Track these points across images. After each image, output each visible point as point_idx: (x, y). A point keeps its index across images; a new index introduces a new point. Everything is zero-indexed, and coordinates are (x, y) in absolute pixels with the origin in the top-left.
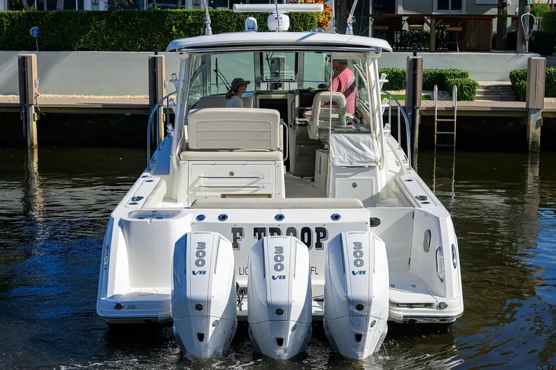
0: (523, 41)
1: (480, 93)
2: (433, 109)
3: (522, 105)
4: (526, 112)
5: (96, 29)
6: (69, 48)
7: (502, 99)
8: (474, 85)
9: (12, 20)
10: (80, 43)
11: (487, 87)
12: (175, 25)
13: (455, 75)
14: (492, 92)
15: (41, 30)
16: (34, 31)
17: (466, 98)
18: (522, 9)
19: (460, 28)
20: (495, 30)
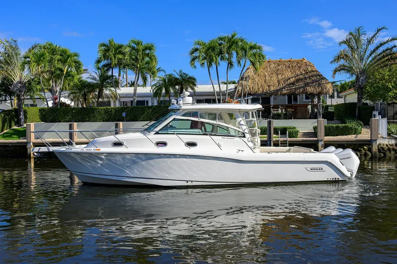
0: (320, 114)
1: (301, 135)
2: (278, 141)
3: (316, 139)
4: (318, 141)
5: (147, 113)
6: (137, 121)
7: (310, 137)
8: (298, 131)
9: (116, 110)
10: (141, 118)
11: (304, 133)
13: (291, 128)
14: (305, 135)
15: (127, 114)
16: (124, 114)
17: (294, 137)
18: (319, 102)
19: (294, 110)
20: (310, 111)
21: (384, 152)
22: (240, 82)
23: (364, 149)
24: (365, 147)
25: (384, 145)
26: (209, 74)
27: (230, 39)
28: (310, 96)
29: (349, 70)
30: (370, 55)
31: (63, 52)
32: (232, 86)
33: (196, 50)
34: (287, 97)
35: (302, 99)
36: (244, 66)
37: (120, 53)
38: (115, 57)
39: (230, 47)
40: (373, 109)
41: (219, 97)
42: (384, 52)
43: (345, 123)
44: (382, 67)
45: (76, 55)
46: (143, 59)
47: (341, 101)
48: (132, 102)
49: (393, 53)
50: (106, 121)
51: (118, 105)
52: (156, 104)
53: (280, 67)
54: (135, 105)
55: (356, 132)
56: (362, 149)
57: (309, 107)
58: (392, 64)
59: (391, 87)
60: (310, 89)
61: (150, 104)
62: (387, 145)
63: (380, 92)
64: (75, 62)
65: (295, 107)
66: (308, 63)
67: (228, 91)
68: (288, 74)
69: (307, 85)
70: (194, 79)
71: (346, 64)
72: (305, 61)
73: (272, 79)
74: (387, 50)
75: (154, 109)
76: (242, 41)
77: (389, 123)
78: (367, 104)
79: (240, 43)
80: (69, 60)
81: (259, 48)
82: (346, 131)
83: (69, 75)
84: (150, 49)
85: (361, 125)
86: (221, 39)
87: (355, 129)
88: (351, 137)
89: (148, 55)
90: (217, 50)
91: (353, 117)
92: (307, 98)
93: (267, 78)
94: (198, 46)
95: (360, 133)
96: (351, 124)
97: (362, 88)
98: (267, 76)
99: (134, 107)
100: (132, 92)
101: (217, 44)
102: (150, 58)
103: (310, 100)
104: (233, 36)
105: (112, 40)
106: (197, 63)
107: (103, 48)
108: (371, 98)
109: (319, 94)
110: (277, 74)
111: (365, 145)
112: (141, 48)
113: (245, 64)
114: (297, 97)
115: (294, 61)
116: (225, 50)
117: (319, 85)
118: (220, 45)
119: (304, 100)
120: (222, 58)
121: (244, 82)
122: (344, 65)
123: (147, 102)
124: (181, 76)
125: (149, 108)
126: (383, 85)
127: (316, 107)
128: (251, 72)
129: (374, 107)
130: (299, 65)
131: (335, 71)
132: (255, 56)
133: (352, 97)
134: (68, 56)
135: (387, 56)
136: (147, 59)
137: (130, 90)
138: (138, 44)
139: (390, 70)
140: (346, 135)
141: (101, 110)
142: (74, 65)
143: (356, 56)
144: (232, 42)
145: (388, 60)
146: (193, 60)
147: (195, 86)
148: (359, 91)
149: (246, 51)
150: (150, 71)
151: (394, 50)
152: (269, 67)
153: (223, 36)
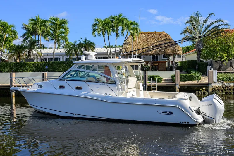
0: (174, 67)
1: (163, 81)
2: (151, 85)
3: (175, 83)
4: (175, 85)
5: (63, 66)
6: (56, 71)
7: (169, 82)
8: (162, 78)
9: (41, 64)
10: (58, 70)
11: (165, 79)
13: (157, 77)
16: (47, 67)
17: (159, 82)
18: (173, 60)
19: (158, 65)
20: (167, 66)
21: (215, 91)
22: (124, 46)
23: (203, 90)
24: (204, 89)
25: (215, 87)
26: (105, 40)
27: (118, 18)
28: (166, 56)
29: (192, 39)
30: (205, 30)
31: (4, 24)
32: (118, 49)
33: (96, 24)
34: (151, 56)
35: (161, 58)
36: (127, 36)
37: (44, 26)
38: (41, 28)
39: (118, 23)
40: (207, 64)
42: (212, 29)
43: (191, 73)
44: (212, 38)
45: (13, 26)
46: (60, 29)
49: (219, 29)
50: (34, 71)
52: (65, 60)
53: (149, 37)
54: (53, 61)
55: (198, 79)
56: (202, 90)
57: (167, 63)
58: (218, 36)
59: (218, 50)
60: (168, 51)
62: (217, 87)
63: (211, 54)
64: (12, 31)
65: (159, 63)
66: (166, 35)
67: (116, 52)
68: (154, 41)
70: (94, 44)
71: (191, 36)
72: (164, 33)
73: (144, 44)
74: (216, 27)
76: (126, 19)
78: (203, 61)
79: (124, 21)
80: (8, 30)
81: (137, 24)
82: (192, 78)
83: (8, 40)
84: (65, 23)
85: (200, 74)
86: (112, 18)
87: (197, 77)
88: (195, 82)
89: (63, 28)
90: (110, 25)
91: (195, 69)
93: (141, 44)
94: (97, 22)
95: (200, 79)
96: (195, 74)
97: (200, 51)
98: (141, 43)
99: (53, 62)
100: (52, 52)
101: (110, 21)
102: (65, 30)
104: (120, 16)
105: (39, 16)
106: (96, 33)
107: (32, 22)
108: (205, 57)
109: (174, 55)
110: (147, 42)
111: (204, 87)
112: (58, 22)
113: (127, 34)
114: (158, 57)
115: (158, 33)
116: (115, 25)
117: (174, 49)
118: (112, 21)
119: (163, 58)
120: (113, 30)
121: (126, 46)
122: (188, 36)
123: (59, 59)
124: (85, 42)
126: (213, 49)
127: (172, 62)
128: (130, 40)
129: (207, 63)
130: (161, 36)
131: (183, 39)
132: (134, 29)
133: (192, 56)
134: (8, 27)
135: (215, 31)
136: (62, 30)
138: (57, 20)
139: (217, 40)
140: (192, 81)
141: (31, 64)
142: (11, 33)
143: (196, 30)
144: (119, 20)
145: (216, 34)
146: (94, 31)
147: (95, 49)
148: (198, 53)
149: (128, 27)
150: (64, 38)
151: (220, 27)
152: (141, 37)
153: (113, 16)
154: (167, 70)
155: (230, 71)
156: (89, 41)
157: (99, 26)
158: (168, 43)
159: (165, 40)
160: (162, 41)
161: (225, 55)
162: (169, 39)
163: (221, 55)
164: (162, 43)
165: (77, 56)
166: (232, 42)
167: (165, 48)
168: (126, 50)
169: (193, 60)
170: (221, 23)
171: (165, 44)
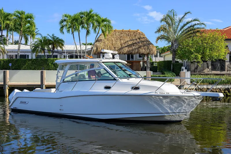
0: (148, 68)
5: (28, 64)
6: (20, 69)
9: (4, 61)
10: (23, 68)
12: (50, 63)
15: (12, 65)
16: (10, 65)
18: (147, 60)
19: (131, 65)
20: (142, 66)
22: (95, 44)
26: (74, 37)
27: (89, 14)
28: (141, 55)
29: (167, 39)
30: (181, 29)
32: (89, 47)
33: (64, 20)
34: (126, 55)
35: (136, 57)
36: (98, 33)
37: (8, 19)
38: (4, 22)
39: (88, 20)
40: (182, 65)
41: (80, 54)
42: (189, 28)
43: (164, 74)
44: (187, 38)
46: (25, 24)
47: (162, 59)
48: (16, 56)
49: (195, 29)
51: (6, 58)
52: (34, 58)
53: (122, 35)
54: (18, 58)
55: (171, 80)
57: (141, 63)
58: (194, 36)
59: (193, 51)
60: (142, 51)
61: (30, 58)
63: (186, 54)
65: (132, 63)
66: (141, 33)
67: (86, 50)
68: (128, 39)
69: (140, 47)
70: (62, 41)
71: (166, 34)
72: (138, 31)
73: (117, 43)
74: (191, 26)
75: (33, 61)
76: (97, 16)
77: (191, 75)
78: (178, 62)
79: (95, 17)
81: (109, 21)
84: (31, 17)
85: (174, 75)
86: (82, 13)
89: (29, 22)
90: (79, 21)
91: (169, 70)
92: (140, 56)
93: (114, 42)
94: (66, 18)
95: (173, 81)
96: (168, 75)
97: (175, 51)
98: (114, 41)
99: (18, 60)
100: (17, 48)
101: (79, 17)
102: (31, 24)
103: (142, 58)
104: (90, 12)
105: (2, 9)
106: (65, 30)
108: (181, 58)
109: (148, 55)
110: (121, 40)
112: (24, 16)
113: (99, 31)
114: (133, 56)
115: (132, 31)
116: (84, 21)
117: (148, 48)
118: (81, 17)
119: (138, 58)
120: (83, 27)
121: (98, 44)
122: (164, 35)
123: (28, 56)
124: (54, 38)
125: (29, 60)
126: (188, 49)
127: (146, 62)
128: (102, 37)
129: (182, 64)
130: (135, 34)
131: (158, 38)
132: (106, 26)
133: (169, 57)
135: (191, 30)
136: (28, 25)
137: (16, 47)
138: (22, 13)
139: (193, 40)
143: (171, 30)
144: (90, 16)
145: (191, 33)
146: (62, 27)
147: (63, 46)
148: (173, 53)
149: (99, 23)
150: (31, 34)
151: (195, 27)
152: (115, 34)
153: (83, 11)
154: (142, 70)
155: (206, 73)
156: (58, 38)
157: (67, 22)
158: (142, 42)
159: (139, 39)
160: (136, 39)
161: (199, 56)
162: (144, 38)
163: (196, 56)
164: (135, 41)
165: (44, 54)
166: (207, 42)
167: (139, 48)
168: (97, 49)
169: (168, 61)
170: (197, 22)
171: (139, 42)
